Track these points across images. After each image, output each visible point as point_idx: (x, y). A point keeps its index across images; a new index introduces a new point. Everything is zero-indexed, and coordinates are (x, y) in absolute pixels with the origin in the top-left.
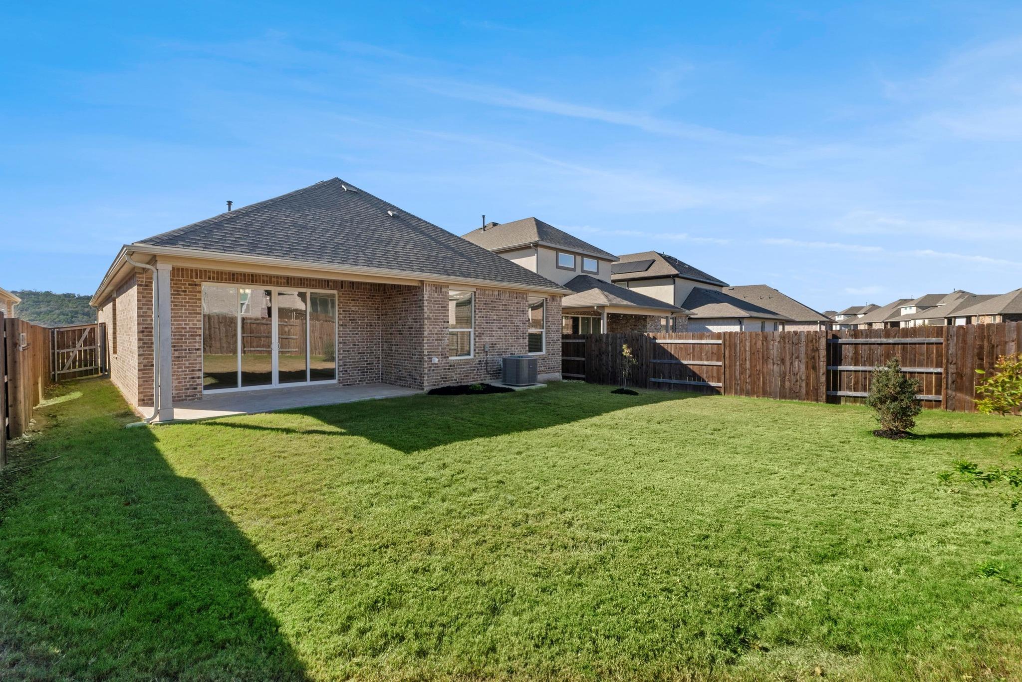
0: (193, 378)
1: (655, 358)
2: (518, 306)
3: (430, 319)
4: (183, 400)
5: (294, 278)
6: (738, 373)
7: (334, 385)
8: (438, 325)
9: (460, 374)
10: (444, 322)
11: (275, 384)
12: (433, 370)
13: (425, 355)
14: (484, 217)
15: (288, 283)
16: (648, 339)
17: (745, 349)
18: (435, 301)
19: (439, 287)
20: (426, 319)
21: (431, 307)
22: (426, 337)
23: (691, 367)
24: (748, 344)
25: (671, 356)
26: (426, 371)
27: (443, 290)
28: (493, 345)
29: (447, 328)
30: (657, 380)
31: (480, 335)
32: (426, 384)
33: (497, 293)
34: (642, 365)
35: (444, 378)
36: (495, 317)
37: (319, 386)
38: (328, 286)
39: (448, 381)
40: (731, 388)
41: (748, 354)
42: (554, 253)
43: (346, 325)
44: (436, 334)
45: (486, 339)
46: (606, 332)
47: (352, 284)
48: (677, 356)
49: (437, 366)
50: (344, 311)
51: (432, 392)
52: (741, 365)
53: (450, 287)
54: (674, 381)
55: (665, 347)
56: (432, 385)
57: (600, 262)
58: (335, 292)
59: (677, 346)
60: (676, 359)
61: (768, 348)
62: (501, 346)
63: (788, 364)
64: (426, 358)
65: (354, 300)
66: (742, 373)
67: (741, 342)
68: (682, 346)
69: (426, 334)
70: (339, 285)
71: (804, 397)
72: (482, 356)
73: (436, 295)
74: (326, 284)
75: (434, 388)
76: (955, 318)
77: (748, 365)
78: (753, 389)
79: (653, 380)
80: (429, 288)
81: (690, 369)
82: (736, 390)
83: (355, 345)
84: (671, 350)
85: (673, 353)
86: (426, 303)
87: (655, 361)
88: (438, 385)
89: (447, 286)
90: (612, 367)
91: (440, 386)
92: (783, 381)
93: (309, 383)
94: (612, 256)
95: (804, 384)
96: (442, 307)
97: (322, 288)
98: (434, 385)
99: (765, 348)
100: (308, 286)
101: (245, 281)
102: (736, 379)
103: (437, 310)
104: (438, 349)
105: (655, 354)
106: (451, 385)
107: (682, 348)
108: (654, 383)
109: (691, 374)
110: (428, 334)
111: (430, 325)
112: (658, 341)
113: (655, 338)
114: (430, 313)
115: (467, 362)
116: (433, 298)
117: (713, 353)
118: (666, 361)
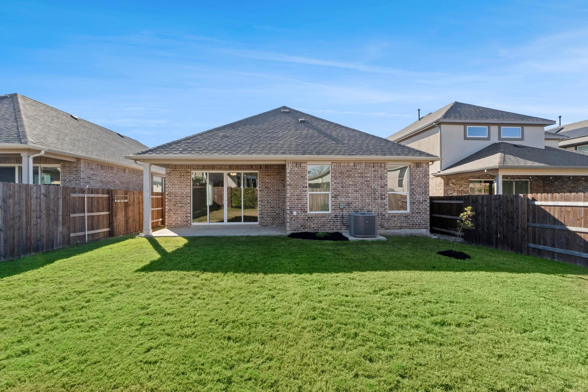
0: (187, 217)
1: (534, 222)
2: (376, 173)
3: (291, 185)
4: (182, 227)
5: (233, 166)
7: (256, 225)
8: (298, 189)
9: (317, 224)
10: (303, 187)
11: (226, 223)
12: (294, 220)
13: (287, 210)
14: (419, 110)
15: (230, 168)
16: (526, 202)
18: (296, 173)
19: (298, 164)
20: (288, 185)
21: (291, 177)
22: (288, 197)
23: (582, 235)
25: (555, 221)
26: (288, 220)
27: (302, 165)
28: (349, 204)
29: (305, 191)
30: (537, 246)
31: (335, 197)
32: (288, 229)
33: (352, 164)
34: (518, 228)
35: (304, 226)
36: (351, 183)
37: (247, 225)
38: (252, 168)
39: (307, 228)
42: (462, 127)
43: (263, 191)
44: (297, 195)
45: (342, 199)
46: (501, 193)
47: (267, 166)
48: (562, 221)
49: (297, 217)
50: (261, 182)
51: (293, 236)
53: (308, 163)
54: (558, 250)
55: (547, 210)
56: (293, 230)
57: (526, 129)
58: (257, 171)
59: (563, 209)
60: (561, 224)
62: (358, 204)
64: (288, 212)
65: (268, 176)
68: (569, 209)
69: (288, 195)
70: (259, 167)
72: (338, 212)
73: (296, 169)
74: (251, 167)
75: (295, 232)
79: (532, 245)
80: (290, 165)
81: (581, 238)
83: (268, 202)
84: (555, 214)
85: (556, 217)
86: (288, 175)
87: (534, 225)
88: (298, 230)
89: (305, 162)
90: (487, 228)
91: (300, 231)
93: (242, 223)
94: (547, 120)
96: (301, 177)
97: (249, 169)
98: (295, 230)
100: (241, 169)
101: (209, 169)
103: (296, 179)
104: (299, 206)
105: (534, 218)
106: (309, 231)
107: (569, 212)
108: (534, 249)
109: (582, 244)
110: (290, 195)
111: (291, 189)
112: (537, 203)
113: (534, 200)
114: (292, 181)
115: (324, 216)
116: (294, 171)
118: (548, 225)
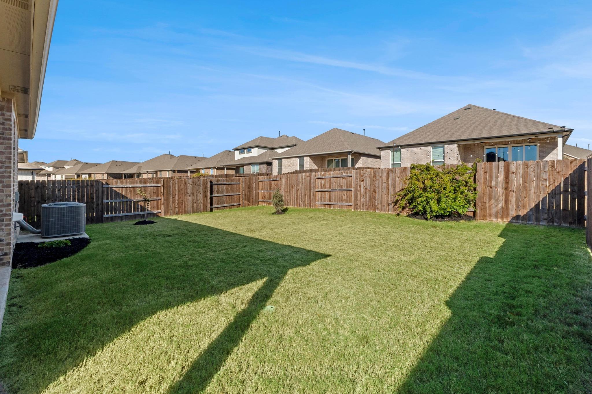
6: (171, 202)
16: (102, 185)
17: (175, 189)
24: (177, 186)
25: (123, 197)
30: (110, 215)
40: (168, 212)
41: (177, 191)
48: (127, 196)
52: (173, 198)
54: (125, 214)
55: (118, 190)
59: (128, 189)
60: (127, 198)
61: (186, 189)
63: (195, 195)
66: (174, 202)
67: (173, 185)
68: (132, 188)
71: (202, 210)
76: (82, 174)
77: (177, 198)
78: (179, 210)
79: (106, 216)
82: (170, 213)
84: (122, 192)
85: (124, 194)
87: (108, 201)
92: (193, 204)
95: (202, 205)
99: (185, 188)
102: (170, 207)
105: (107, 196)
107: (131, 190)
108: (107, 218)
109: (139, 207)
112: (110, 186)
113: (107, 184)
117: (154, 192)
118: (118, 200)
